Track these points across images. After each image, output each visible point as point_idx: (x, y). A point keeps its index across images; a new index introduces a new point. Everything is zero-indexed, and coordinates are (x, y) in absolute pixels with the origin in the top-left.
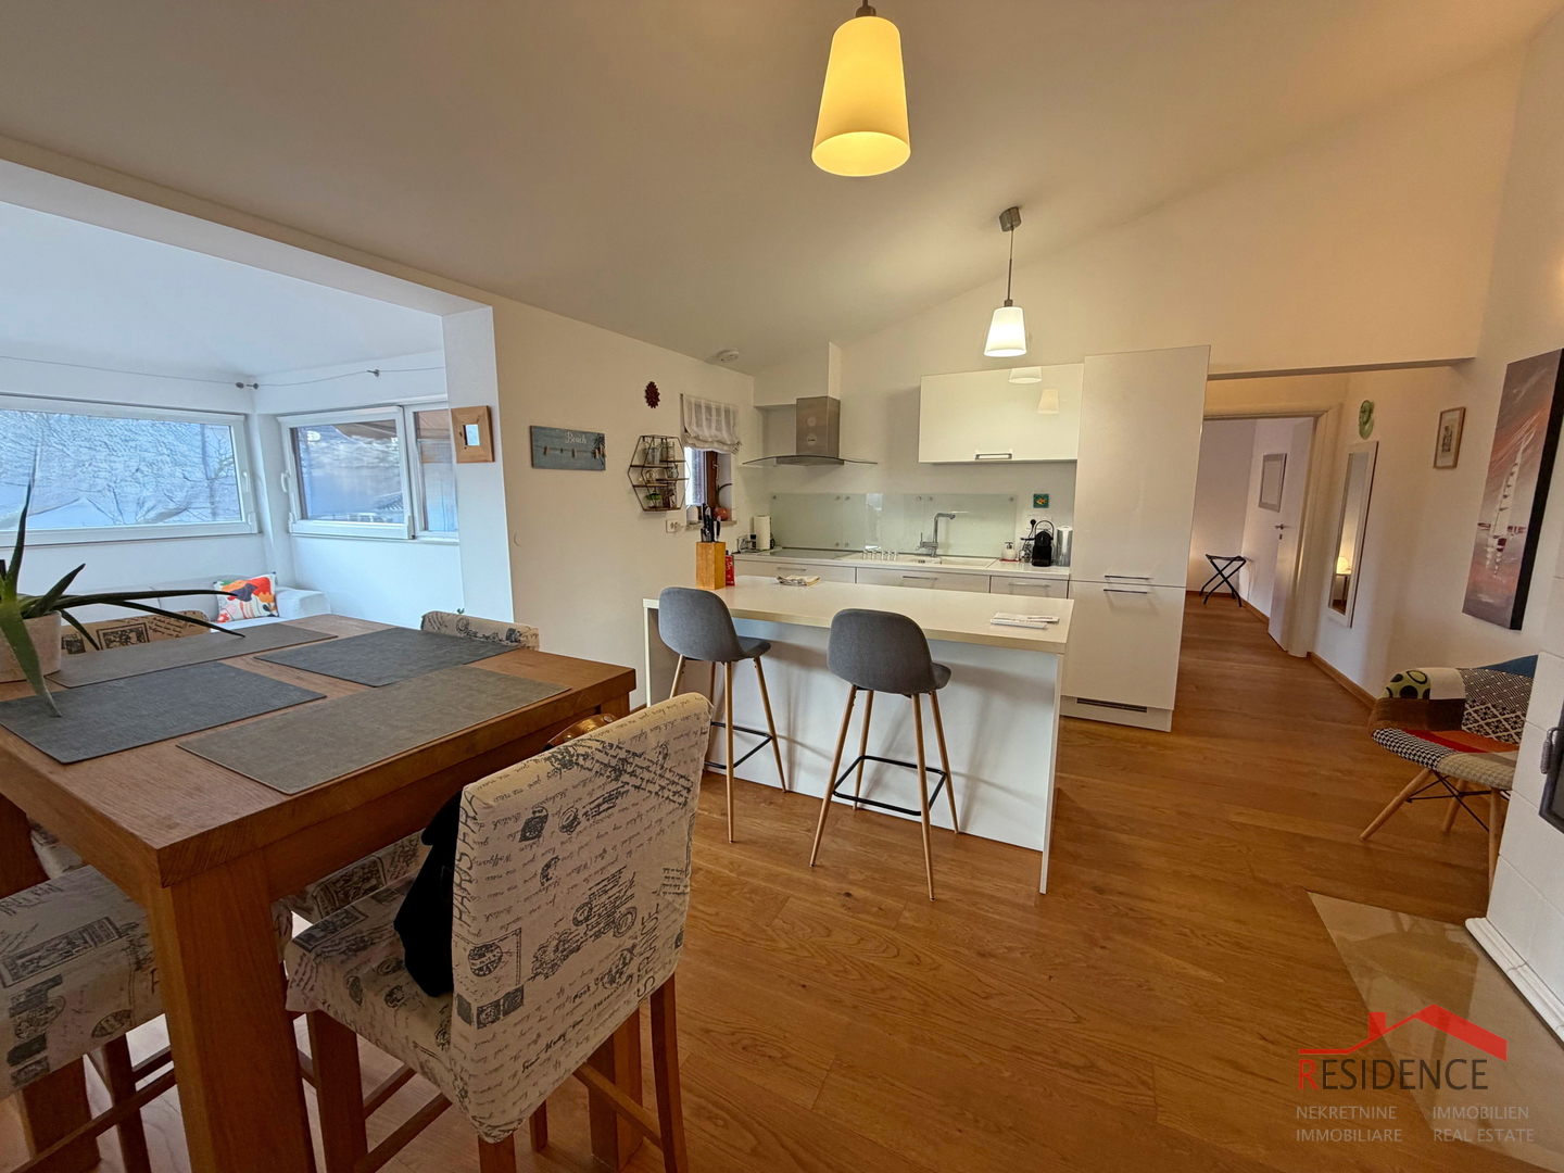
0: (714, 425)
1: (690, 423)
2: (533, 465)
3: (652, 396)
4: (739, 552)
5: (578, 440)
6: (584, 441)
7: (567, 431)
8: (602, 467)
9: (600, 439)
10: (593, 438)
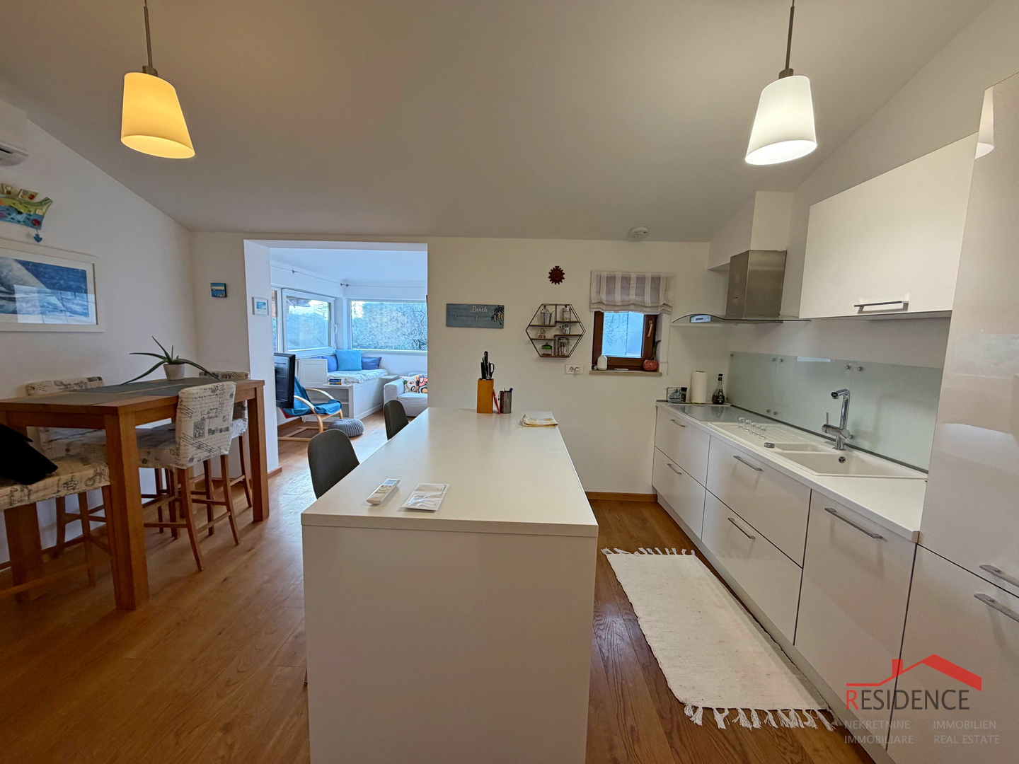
0: (633, 292)
1: (599, 292)
2: (448, 325)
3: (557, 276)
4: (667, 401)
5: (480, 310)
6: (486, 310)
7: (472, 305)
8: (501, 326)
9: (500, 309)
10: (493, 308)
